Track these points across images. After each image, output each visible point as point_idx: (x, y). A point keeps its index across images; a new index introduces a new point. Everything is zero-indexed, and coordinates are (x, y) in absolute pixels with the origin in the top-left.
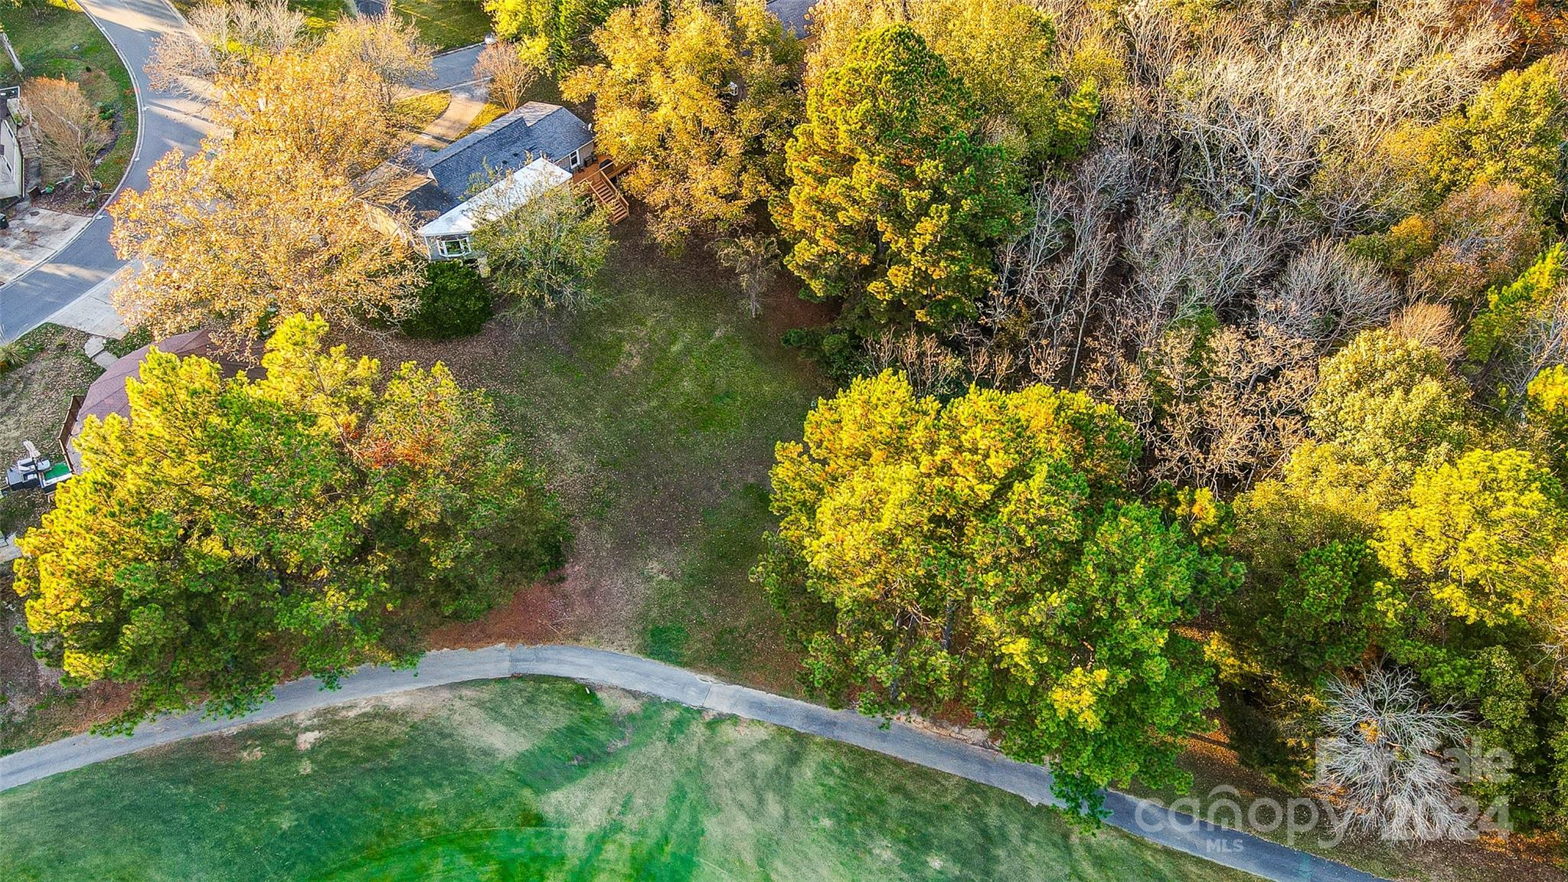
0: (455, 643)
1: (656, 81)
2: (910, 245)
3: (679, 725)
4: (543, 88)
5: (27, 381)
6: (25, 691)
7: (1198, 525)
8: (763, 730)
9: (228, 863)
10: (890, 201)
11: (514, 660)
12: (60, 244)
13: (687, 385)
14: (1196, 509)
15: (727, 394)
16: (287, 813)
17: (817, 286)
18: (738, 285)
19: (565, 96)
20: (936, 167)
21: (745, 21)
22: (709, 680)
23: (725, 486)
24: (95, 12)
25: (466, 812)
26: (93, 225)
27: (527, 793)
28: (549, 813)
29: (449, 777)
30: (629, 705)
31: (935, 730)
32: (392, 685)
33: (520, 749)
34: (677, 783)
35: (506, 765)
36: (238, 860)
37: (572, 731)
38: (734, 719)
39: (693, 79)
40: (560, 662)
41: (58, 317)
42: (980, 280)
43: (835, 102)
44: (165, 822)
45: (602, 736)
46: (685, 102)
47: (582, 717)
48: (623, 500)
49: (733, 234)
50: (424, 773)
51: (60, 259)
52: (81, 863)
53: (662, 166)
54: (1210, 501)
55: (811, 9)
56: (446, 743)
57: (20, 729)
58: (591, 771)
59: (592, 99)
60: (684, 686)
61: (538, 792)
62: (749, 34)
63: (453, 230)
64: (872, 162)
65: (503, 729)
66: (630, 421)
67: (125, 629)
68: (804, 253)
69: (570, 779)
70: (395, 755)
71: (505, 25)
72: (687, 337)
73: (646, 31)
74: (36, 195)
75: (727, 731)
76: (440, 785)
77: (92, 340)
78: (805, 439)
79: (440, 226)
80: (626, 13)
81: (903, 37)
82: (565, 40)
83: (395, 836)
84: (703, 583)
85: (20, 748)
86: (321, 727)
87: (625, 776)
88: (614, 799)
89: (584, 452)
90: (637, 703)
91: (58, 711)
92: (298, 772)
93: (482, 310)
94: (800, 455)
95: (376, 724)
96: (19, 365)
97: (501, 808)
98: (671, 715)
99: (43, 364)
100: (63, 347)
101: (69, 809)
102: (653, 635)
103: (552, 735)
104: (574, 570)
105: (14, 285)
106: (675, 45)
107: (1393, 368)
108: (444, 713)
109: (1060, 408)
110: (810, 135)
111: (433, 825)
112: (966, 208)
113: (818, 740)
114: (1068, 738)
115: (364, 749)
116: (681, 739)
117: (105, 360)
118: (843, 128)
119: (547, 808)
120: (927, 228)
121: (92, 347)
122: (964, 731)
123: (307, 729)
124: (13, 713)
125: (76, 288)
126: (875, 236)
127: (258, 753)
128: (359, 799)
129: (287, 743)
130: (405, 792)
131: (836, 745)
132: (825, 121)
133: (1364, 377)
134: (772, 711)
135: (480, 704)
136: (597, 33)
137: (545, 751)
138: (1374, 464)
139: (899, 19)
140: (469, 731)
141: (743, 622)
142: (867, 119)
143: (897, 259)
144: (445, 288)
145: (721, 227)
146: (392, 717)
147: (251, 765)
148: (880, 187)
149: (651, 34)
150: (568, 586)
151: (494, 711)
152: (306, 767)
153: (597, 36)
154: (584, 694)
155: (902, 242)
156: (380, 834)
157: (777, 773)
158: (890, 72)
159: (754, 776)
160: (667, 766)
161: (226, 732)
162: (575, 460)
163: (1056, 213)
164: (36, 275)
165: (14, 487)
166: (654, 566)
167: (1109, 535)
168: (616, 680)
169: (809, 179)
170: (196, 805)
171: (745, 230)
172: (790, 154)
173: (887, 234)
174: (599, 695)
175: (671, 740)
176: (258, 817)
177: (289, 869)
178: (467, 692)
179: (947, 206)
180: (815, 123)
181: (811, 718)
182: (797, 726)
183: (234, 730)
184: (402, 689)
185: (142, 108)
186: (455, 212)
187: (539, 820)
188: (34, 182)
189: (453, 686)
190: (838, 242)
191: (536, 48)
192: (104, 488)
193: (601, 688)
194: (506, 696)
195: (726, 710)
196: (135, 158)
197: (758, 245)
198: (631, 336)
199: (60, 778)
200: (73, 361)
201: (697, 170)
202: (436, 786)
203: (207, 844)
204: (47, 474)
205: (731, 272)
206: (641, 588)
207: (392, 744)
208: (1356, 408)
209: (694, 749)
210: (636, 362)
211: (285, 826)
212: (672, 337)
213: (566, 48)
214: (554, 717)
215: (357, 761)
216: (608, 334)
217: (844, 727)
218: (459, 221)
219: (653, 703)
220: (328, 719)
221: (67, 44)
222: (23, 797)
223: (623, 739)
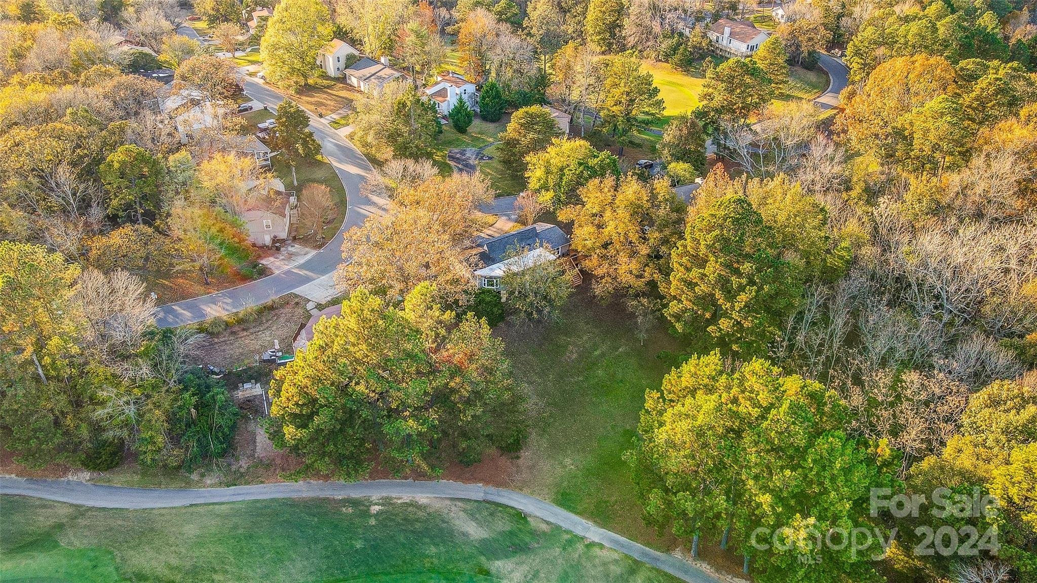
0: (457, 478)
1: (608, 214)
2: (733, 308)
3: (570, 542)
4: (547, 216)
5: (278, 317)
6: (248, 457)
7: (880, 459)
8: (616, 554)
9: (328, 557)
10: (723, 283)
11: (486, 493)
12: (302, 260)
13: (600, 372)
14: (879, 450)
15: (621, 381)
16: (360, 541)
17: (679, 327)
18: (636, 323)
19: (559, 219)
20: (752, 267)
21: (658, 190)
22: (590, 524)
23: (613, 427)
24: (335, 164)
25: (450, 560)
26: (317, 254)
27: (483, 559)
28: (493, 570)
29: (444, 542)
30: (544, 527)
31: (717, 574)
32: (421, 493)
33: (483, 537)
34: (565, 571)
35: (474, 542)
36: (333, 557)
37: (511, 533)
38: (601, 546)
39: (628, 215)
40: (510, 499)
41: (297, 291)
42: (771, 333)
43: (700, 230)
44: (301, 532)
45: (527, 539)
46: (622, 225)
47: (518, 528)
48: (557, 424)
49: (637, 296)
50: (432, 538)
51: (301, 267)
52: (260, 541)
53: (604, 257)
54: (887, 445)
55: (694, 192)
56: (444, 525)
57: (242, 475)
58: (518, 556)
59: (573, 221)
60: (575, 524)
61: (488, 559)
62: (659, 197)
63: (493, 274)
64: (717, 262)
65: (475, 525)
66: (567, 385)
67: (316, 418)
68: (674, 307)
69: (507, 557)
70: (418, 525)
71: (533, 184)
72: (604, 348)
73: (606, 190)
74: (294, 238)
75: (596, 551)
76: (438, 545)
77: (310, 303)
78: (662, 388)
79: (486, 272)
80: (597, 181)
81: (740, 201)
82: (563, 194)
83: (412, 565)
84: (593, 475)
85: (240, 484)
86: (382, 505)
87: (537, 561)
88: (529, 572)
89: (541, 396)
90: (549, 527)
91: (261, 471)
92: (368, 523)
93: (500, 315)
94: (658, 398)
95: (410, 509)
96: (277, 308)
97: (468, 563)
98: (566, 537)
99: (287, 310)
100: (297, 304)
101: (258, 515)
102: (562, 495)
103: (501, 533)
104: (525, 454)
105: (279, 275)
106: (620, 197)
107: (1012, 399)
108: (446, 511)
109: (805, 386)
110: (685, 247)
111: (432, 563)
112: (766, 290)
113: (647, 565)
114: (791, 564)
115: (402, 519)
116: (570, 549)
117: (315, 312)
118: (703, 243)
119: (492, 568)
120: (743, 297)
121: (310, 306)
122: (734, 579)
123: (376, 504)
124: (241, 467)
125: (307, 280)
126: (714, 302)
127: (350, 510)
128: (396, 543)
129: (365, 508)
130: (420, 544)
131: (658, 571)
132: (694, 239)
133: (995, 403)
134: (623, 546)
135: (465, 511)
136: (581, 189)
137: (495, 540)
138: (996, 450)
139: (741, 193)
140: (457, 522)
141: (613, 499)
142: (717, 239)
143: (726, 315)
144: (484, 300)
145: (631, 291)
146: (419, 507)
147: (346, 515)
148: (719, 275)
149: (609, 191)
150: (521, 461)
151: (472, 516)
152: (373, 522)
153: (582, 191)
154: (520, 517)
155: (728, 305)
156: (404, 562)
157: (621, 577)
158: (732, 217)
159: (608, 575)
160: (560, 561)
161: (336, 497)
162: (535, 399)
163: (818, 302)
164: (289, 272)
165: (265, 361)
166: (568, 461)
167: (822, 445)
168: (539, 513)
169: (682, 269)
170: (318, 527)
171: (644, 294)
172: (673, 255)
173: (721, 300)
174: (529, 519)
175: (564, 549)
176: (346, 539)
177: (357, 567)
178: (459, 504)
179: (755, 287)
180: (689, 240)
181: (644, 554)
182: (636, 556)
183: (340, 497)
184: (426, 495)
185: (349, 207)
186: (494, 266)
187: (487, 573)
188: (293, 234)
189: (452, 499)
190: (694, 303)
191: (547, 197)
192: (322, 349)
193: (530, 516)
194: (479, 510)
195: (597, 540)
196: (342, 228)
197: (650, 303)
198: (574, 343)
199: (257, 501)
200: (301, 311)
201: (623, 258)
202: (436, 545)
203: (320, 546)
204: (280, 358)
205: (632, 316)
206: (559, 470)
207: (417, 520)
208: (986, 418)
209: (577, 556)
210: (575, 356)
211: (358, 546)
212: (595, 347)
213: (563, 197)
214: (503, 525)
215: (398, 524)
216: (562, 339)
217: (663, 562)
218: (497, 270)
219: (557, 529)
220: (387, 502)
221: (320, 176)
222: (237, 506)
223: (538, 543)
